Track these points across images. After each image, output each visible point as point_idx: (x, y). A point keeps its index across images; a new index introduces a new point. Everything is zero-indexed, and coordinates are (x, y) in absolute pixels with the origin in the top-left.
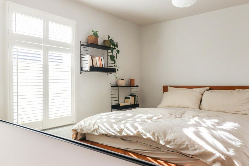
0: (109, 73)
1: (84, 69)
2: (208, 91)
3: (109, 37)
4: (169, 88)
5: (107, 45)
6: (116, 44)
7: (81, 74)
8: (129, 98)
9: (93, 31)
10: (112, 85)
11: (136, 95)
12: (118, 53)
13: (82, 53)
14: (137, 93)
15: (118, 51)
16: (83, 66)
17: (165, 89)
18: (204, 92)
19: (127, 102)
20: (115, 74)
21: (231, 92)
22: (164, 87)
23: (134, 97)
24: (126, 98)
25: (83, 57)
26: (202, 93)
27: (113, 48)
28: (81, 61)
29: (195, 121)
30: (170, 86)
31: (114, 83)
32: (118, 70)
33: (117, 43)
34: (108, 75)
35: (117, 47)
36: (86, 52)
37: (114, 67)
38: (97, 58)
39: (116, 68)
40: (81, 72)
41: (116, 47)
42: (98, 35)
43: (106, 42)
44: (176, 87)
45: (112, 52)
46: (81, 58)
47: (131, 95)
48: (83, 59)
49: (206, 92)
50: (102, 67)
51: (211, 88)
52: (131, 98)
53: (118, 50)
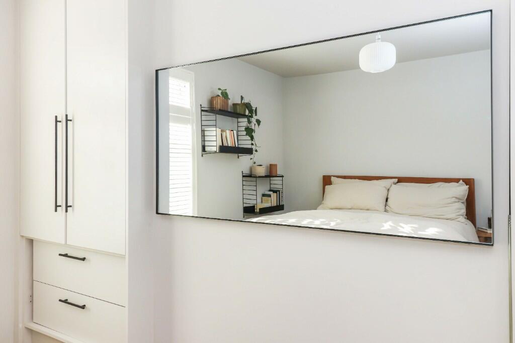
0: (239, 155)
1: (207, 149)
2: (395, 184)
3: (242, 98)
4: (333, 179)
5: (239, 110)
6: (254, 109)
7: (202, 156)
8: (269, 196)
9: (219, 89)
10: (244, 175)
11: (279, 191)
12: (259, 124)
13: (204, 123)
14: (281, 187)
15: (258, 122)
16: (207, 144)
17: (327, 180)
18: (391, 185)
19: (267, 201)
20: (252, 156)
21: (429, 187)
22: (324, 177)
23: (276, 194)
24: (264, 195)
25: (206, 129)
26: (388, 188)
27: (250, 116)
28: (203, 136)
29: (390, 226)
30: (334, 176)
31: (247, 172)
32: (256, 151)
33: (256, 108)
34: (238, 158)
35: (256, 115)
36: (213, 123)
37: (250, 146)
38: (228, 131)
39: (254, 147)
40: (203, 153)
41: (254, 115)
42: (229, 97)
43: (238, 107)
44: (345, 177)
45: (249, 122)
46: (203, 131)
47: (270, 190)
48: (206, 133)
49: (393, 186)
50: (234, 146)
51: (401, 180)
52: (272, 196)
53: (259, 120)
